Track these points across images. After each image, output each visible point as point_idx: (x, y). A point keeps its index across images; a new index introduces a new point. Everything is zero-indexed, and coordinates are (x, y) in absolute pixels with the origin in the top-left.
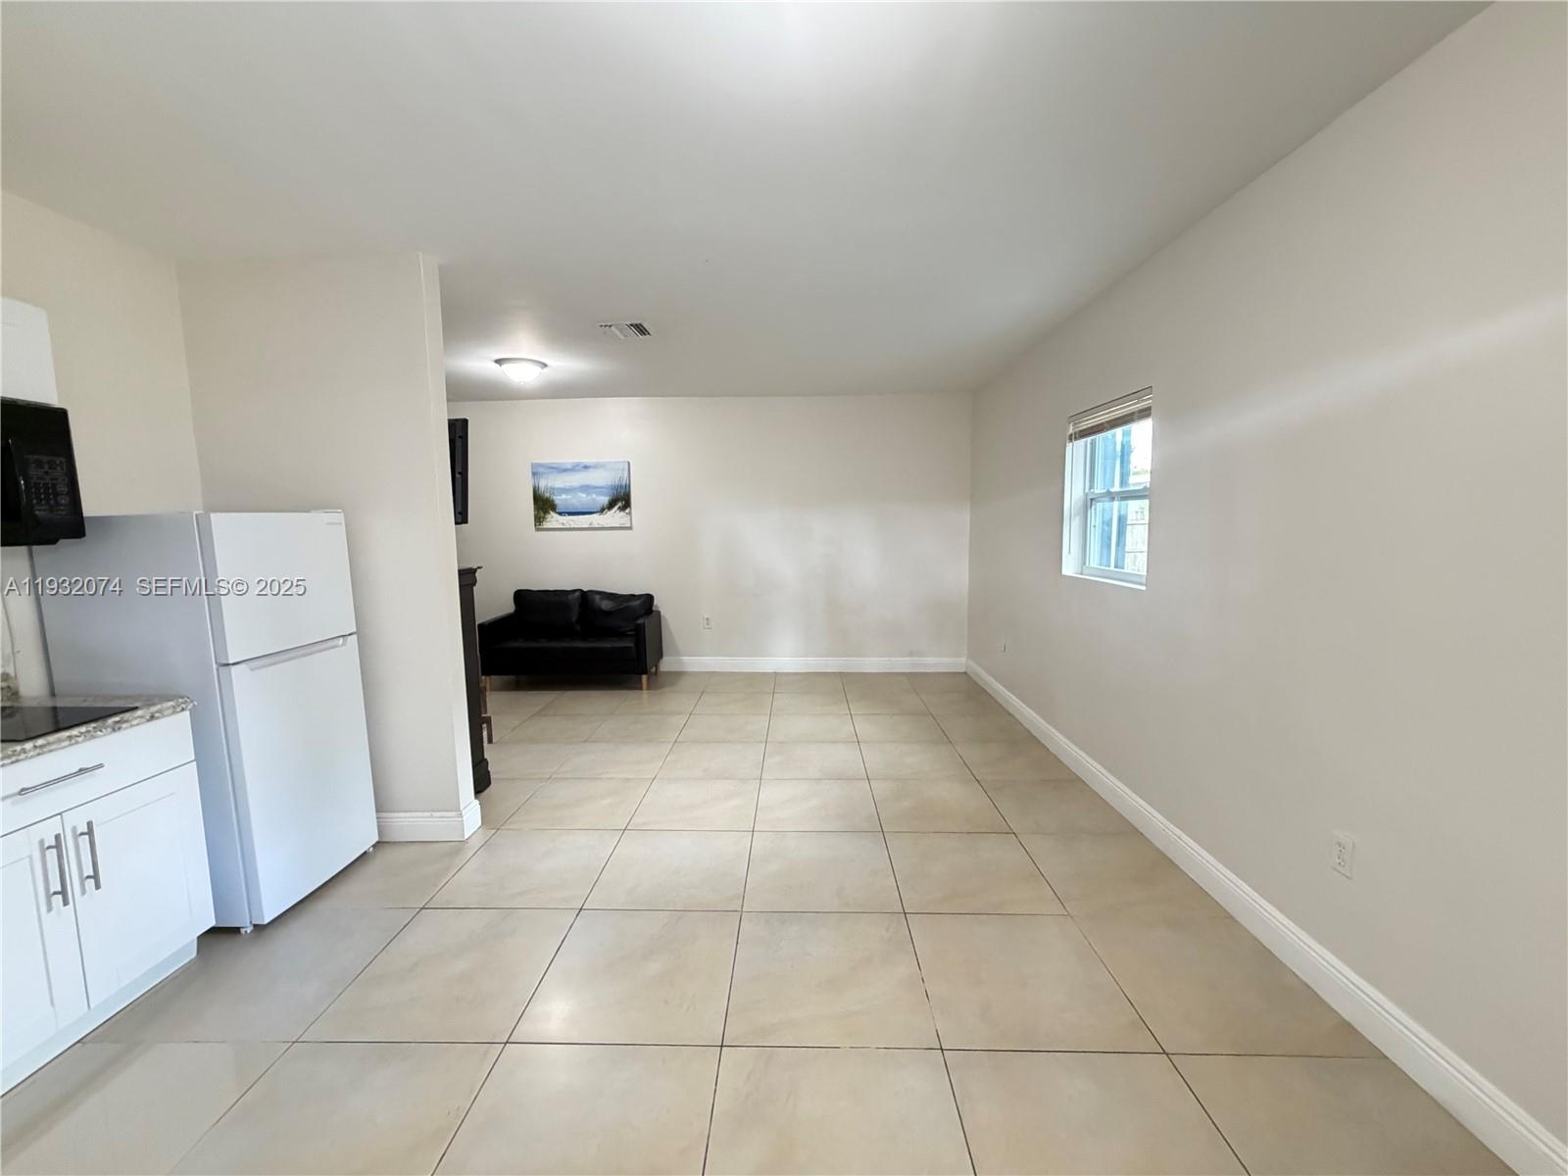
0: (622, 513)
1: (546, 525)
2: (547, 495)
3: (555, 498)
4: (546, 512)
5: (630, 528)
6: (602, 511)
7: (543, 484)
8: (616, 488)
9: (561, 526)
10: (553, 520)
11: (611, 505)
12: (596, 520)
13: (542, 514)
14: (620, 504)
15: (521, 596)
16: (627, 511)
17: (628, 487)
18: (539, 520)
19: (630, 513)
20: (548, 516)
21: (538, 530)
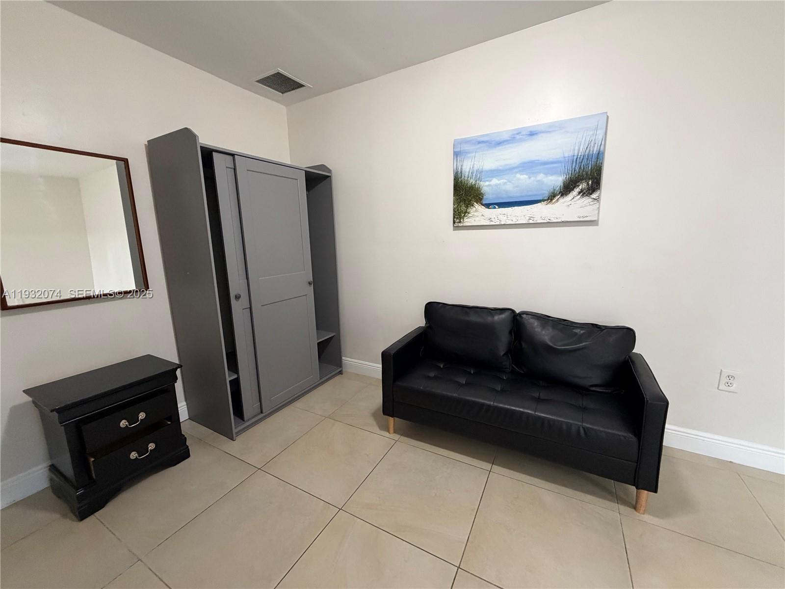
0: (586, 200)
1: (468, 221)
2: (472, 181)
3: (482, 183)
4: (469, 204)
5: (593, 223)
6: (551, 198)
7: (467, 167)
8: (578, 160)
9: (488, 223)
10: (478, 214)
11: (567, 189)
12: (540, 211)
13: (463, 208)
14: (583, 186)
15: (432, 310)
16: (594, 196)
17: (599, 158)
18: (459, 215)
19: (597, 200)
20: (472, 210)
21: (456, 228)
